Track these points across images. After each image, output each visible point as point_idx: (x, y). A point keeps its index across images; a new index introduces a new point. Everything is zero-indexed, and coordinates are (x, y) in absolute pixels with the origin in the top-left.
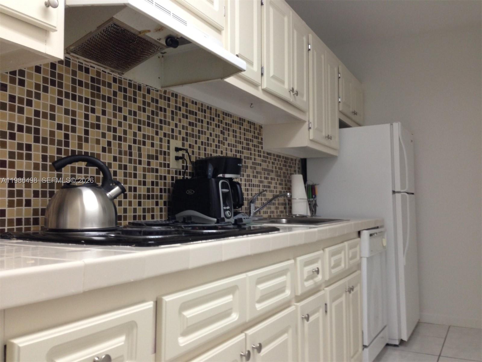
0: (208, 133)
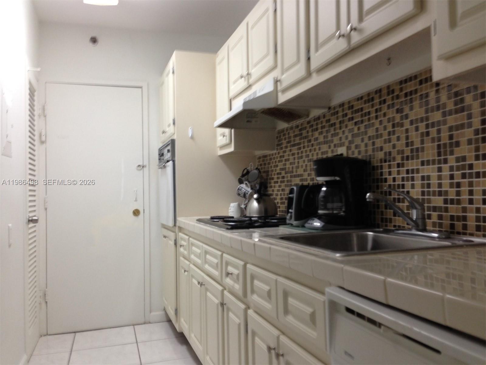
0: (377, 122)
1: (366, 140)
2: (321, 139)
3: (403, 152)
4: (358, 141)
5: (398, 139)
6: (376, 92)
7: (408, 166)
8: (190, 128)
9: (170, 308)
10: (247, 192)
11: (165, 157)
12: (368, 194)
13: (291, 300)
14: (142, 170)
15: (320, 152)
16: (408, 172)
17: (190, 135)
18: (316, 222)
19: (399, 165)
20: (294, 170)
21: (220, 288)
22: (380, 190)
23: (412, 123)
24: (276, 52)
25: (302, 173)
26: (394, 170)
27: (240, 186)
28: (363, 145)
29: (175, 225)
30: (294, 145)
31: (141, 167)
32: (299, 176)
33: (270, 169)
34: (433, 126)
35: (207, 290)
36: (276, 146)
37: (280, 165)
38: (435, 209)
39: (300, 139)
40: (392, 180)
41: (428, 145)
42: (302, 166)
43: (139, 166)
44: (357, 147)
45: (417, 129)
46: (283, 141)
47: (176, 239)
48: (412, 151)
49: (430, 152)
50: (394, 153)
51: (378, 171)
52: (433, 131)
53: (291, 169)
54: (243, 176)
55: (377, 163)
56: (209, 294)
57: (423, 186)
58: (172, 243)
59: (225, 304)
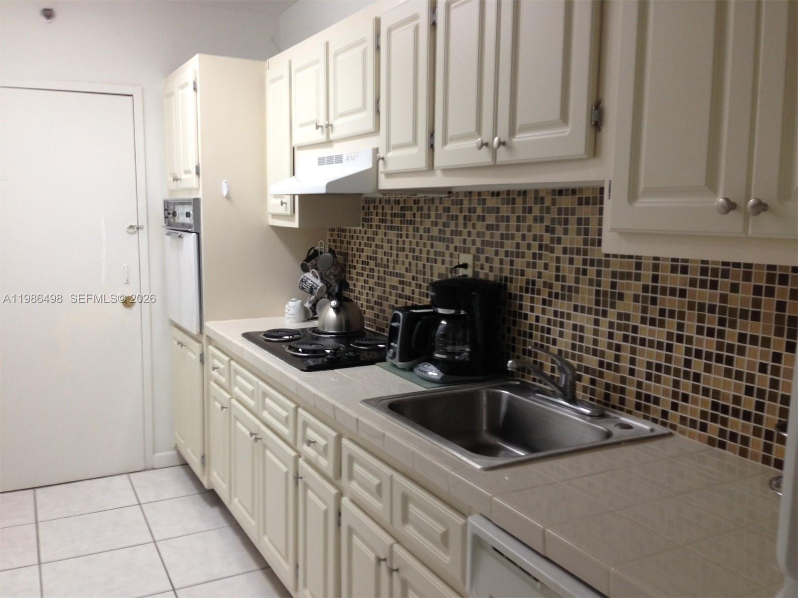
0: (518, 235)
1: (502, 255)
2: (435, 232)
3: (551, 286)
4: (490, 251)
5: (546, 267)
6: (519, 193)
7: (556, 306)
8: (224, 181)
9: (189, 450)
10: (315, 285)
11: (178, 218)
12: (510, 362)
13: (413, 509)
14: (137, 234)
15: (432, 251)
16: (556, 313)
17: (225, 193)
18: (431, 370)
19: (544, 302)
20: (391, 265)
21: (293, 454)
22: (517, 328)
23: (565, 251)
24: (378, 111)
25: (403, 272)
26: (539, 306)
27: (304, 276)
28: (496, 259)
29: (201, 332)
30: (392, 228)
31: (136, 229)
32: (397, 275)
33: (350, 252)
34: (592, 264)
35: (265, 447)
36: (361, 220)
37: (368, 251)
38: (587, 370)
39: (401, 222)
40: (534, 319)
41: (584, 286)
42: (403, 263)
43: (131, 227)
44: (488, 260)
45: (571, 261)
46: (374, 217)
47: (203, 353)
48: (563, 288)
49: (587, 296)
50: (539, 283)
51: (516, 301)
52: (592, 270)
53: (385, 262)
54: (309, 259)
55: (515, 290)
56: (268, 453)
57: (574, 337)
58: (195, 357)
59: (301, 478)
